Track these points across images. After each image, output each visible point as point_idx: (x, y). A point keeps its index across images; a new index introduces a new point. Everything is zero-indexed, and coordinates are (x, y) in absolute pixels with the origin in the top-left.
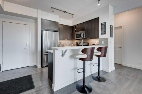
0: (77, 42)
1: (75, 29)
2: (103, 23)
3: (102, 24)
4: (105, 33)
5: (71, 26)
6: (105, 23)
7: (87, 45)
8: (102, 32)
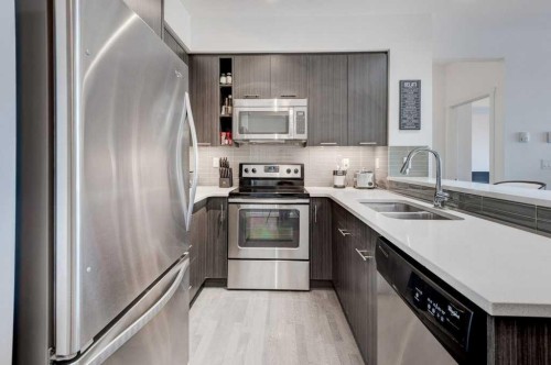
0: (225, 160)
1: (226, 80)
2: (410, 82)
3: (406, 84)
6: (418, 83)
7: (298, 175)
8: (404, 121)
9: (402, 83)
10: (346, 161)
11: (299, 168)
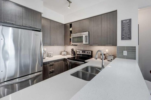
0: (73, 49)
1: (71, 29)
2: (126, 20)
3: (124, 22)
4: (130, 38)
5: (63, 24)
6: (130, 20)
7: (90, 54)
8: (123, 36)
9: (122, 21)
10: (107, 51)
11: (91, 52)
